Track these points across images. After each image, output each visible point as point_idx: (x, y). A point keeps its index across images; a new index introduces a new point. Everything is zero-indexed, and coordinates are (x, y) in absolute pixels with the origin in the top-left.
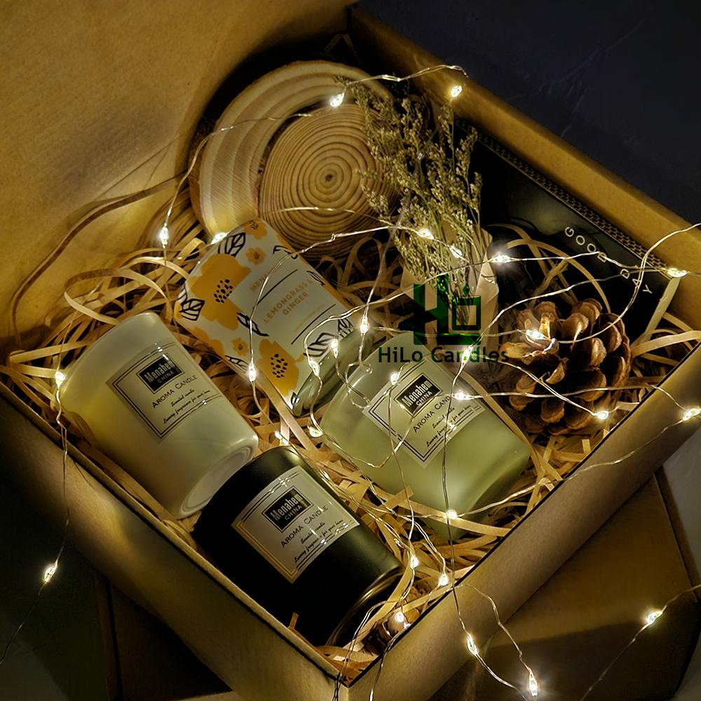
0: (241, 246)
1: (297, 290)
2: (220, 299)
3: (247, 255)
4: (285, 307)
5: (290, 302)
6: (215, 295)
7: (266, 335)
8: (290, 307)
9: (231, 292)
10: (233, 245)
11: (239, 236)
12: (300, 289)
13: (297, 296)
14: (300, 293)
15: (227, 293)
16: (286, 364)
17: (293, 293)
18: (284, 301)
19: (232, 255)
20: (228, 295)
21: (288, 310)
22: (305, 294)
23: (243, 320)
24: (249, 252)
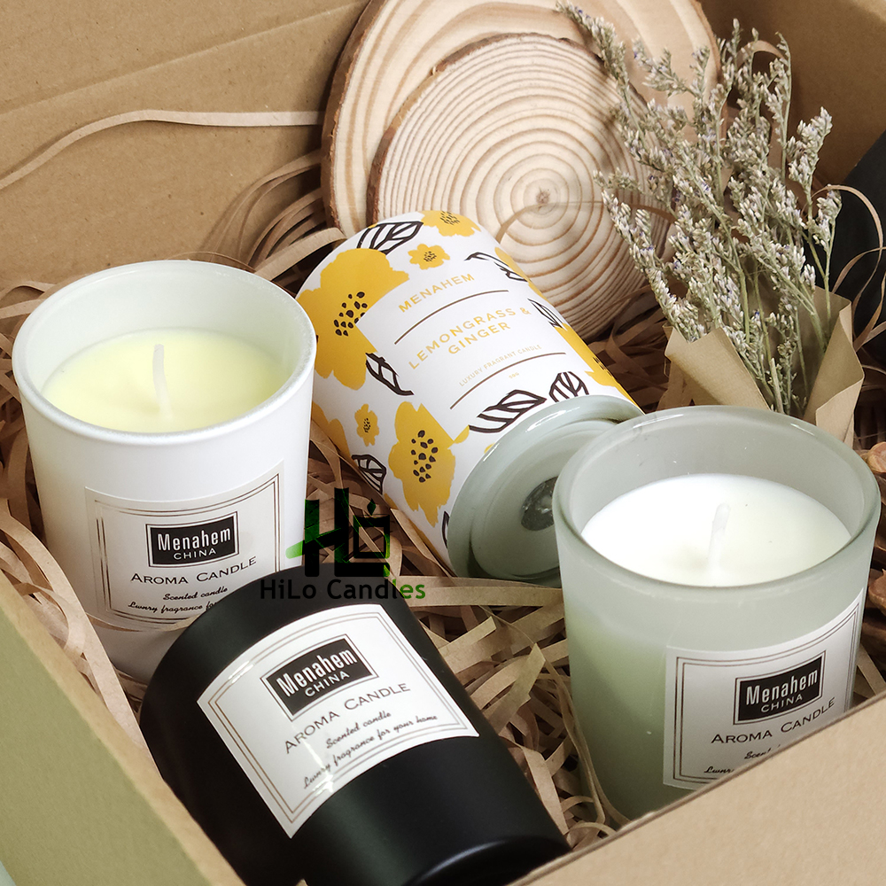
0: (406, 239)
1: (489, 317)
2: (342, 329)
3: (411, 253)
4: (454, 340)
5: (467, 333)
6: (336, 323)
7: (410, 393)
8: (465, 342)
9: (362, 315)
10: (389, 237)
12: (496, 315)
13: (485, 326)
14: (493, 322)
15: (355, 317)
16: (435, 450)
17: (479, 320)
18: (457, 331)
19: (382, 251)
20: (356, 320)
21: (458, 346)
22: (504, 326)
23: (375, 366)
24: (416, 249)
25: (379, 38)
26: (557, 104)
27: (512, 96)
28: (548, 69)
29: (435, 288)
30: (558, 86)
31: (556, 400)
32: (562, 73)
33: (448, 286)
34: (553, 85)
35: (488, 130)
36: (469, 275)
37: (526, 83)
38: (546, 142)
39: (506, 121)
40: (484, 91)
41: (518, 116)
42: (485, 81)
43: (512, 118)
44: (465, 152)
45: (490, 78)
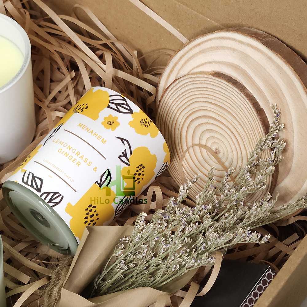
0: (119, 111)
1: (82, 157)
3: (110, 116)
10: (117, 105)
11: (128, 108)
12: (84, 159)
14: (79, 160)
17: (78, 153)
18: (69, 148)
21: (62, 151)
22: (79, 164)
24: (113, 117)
25: (202, 43)
26: (240, 127)
27: (226, 108)
28: (244, 113)
29: (92, 132)
30: (244, 123)
31: (41, 196)
32: (248, 120)
33: (95, 135)
34: (243, 120)
35: (212, 110)
36: (106, 141)
37: (234, 109)
38: (229, 136)
39: (220, 114)
40: (218, 96)
41: (225, 116)
42: (220, 93)
43: (222, 115)
44: (201, 108)
45: (222, 94)
